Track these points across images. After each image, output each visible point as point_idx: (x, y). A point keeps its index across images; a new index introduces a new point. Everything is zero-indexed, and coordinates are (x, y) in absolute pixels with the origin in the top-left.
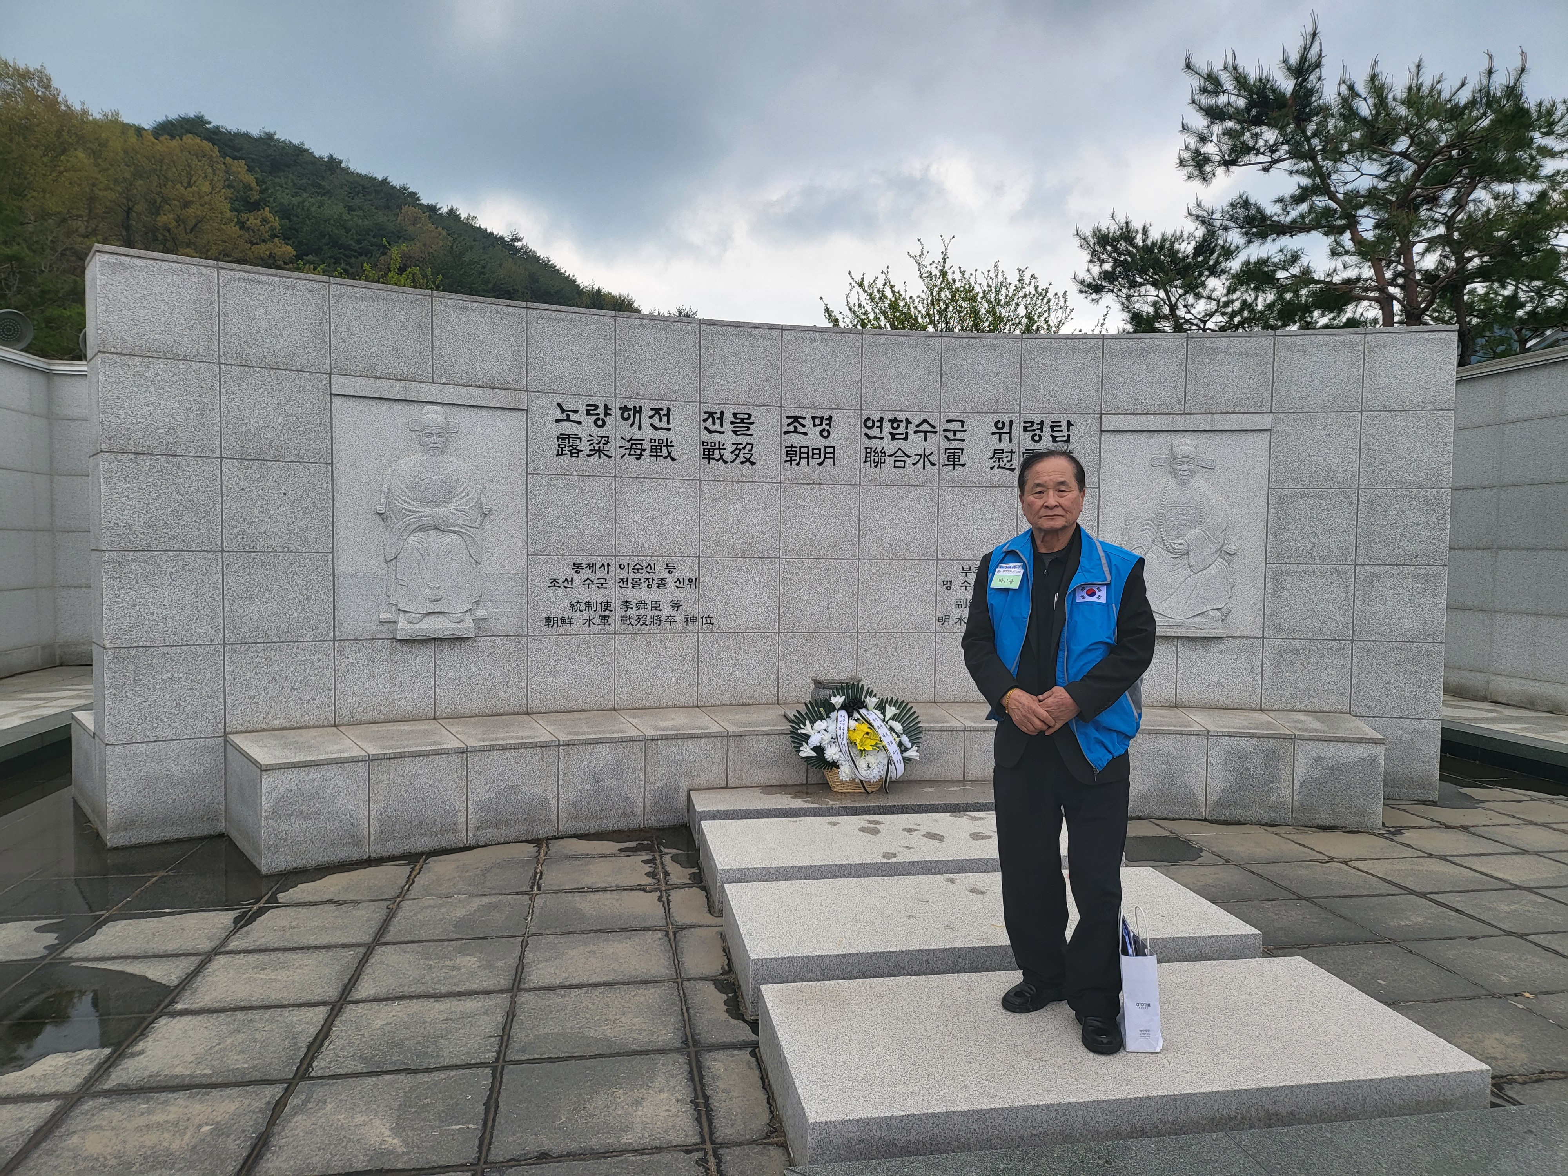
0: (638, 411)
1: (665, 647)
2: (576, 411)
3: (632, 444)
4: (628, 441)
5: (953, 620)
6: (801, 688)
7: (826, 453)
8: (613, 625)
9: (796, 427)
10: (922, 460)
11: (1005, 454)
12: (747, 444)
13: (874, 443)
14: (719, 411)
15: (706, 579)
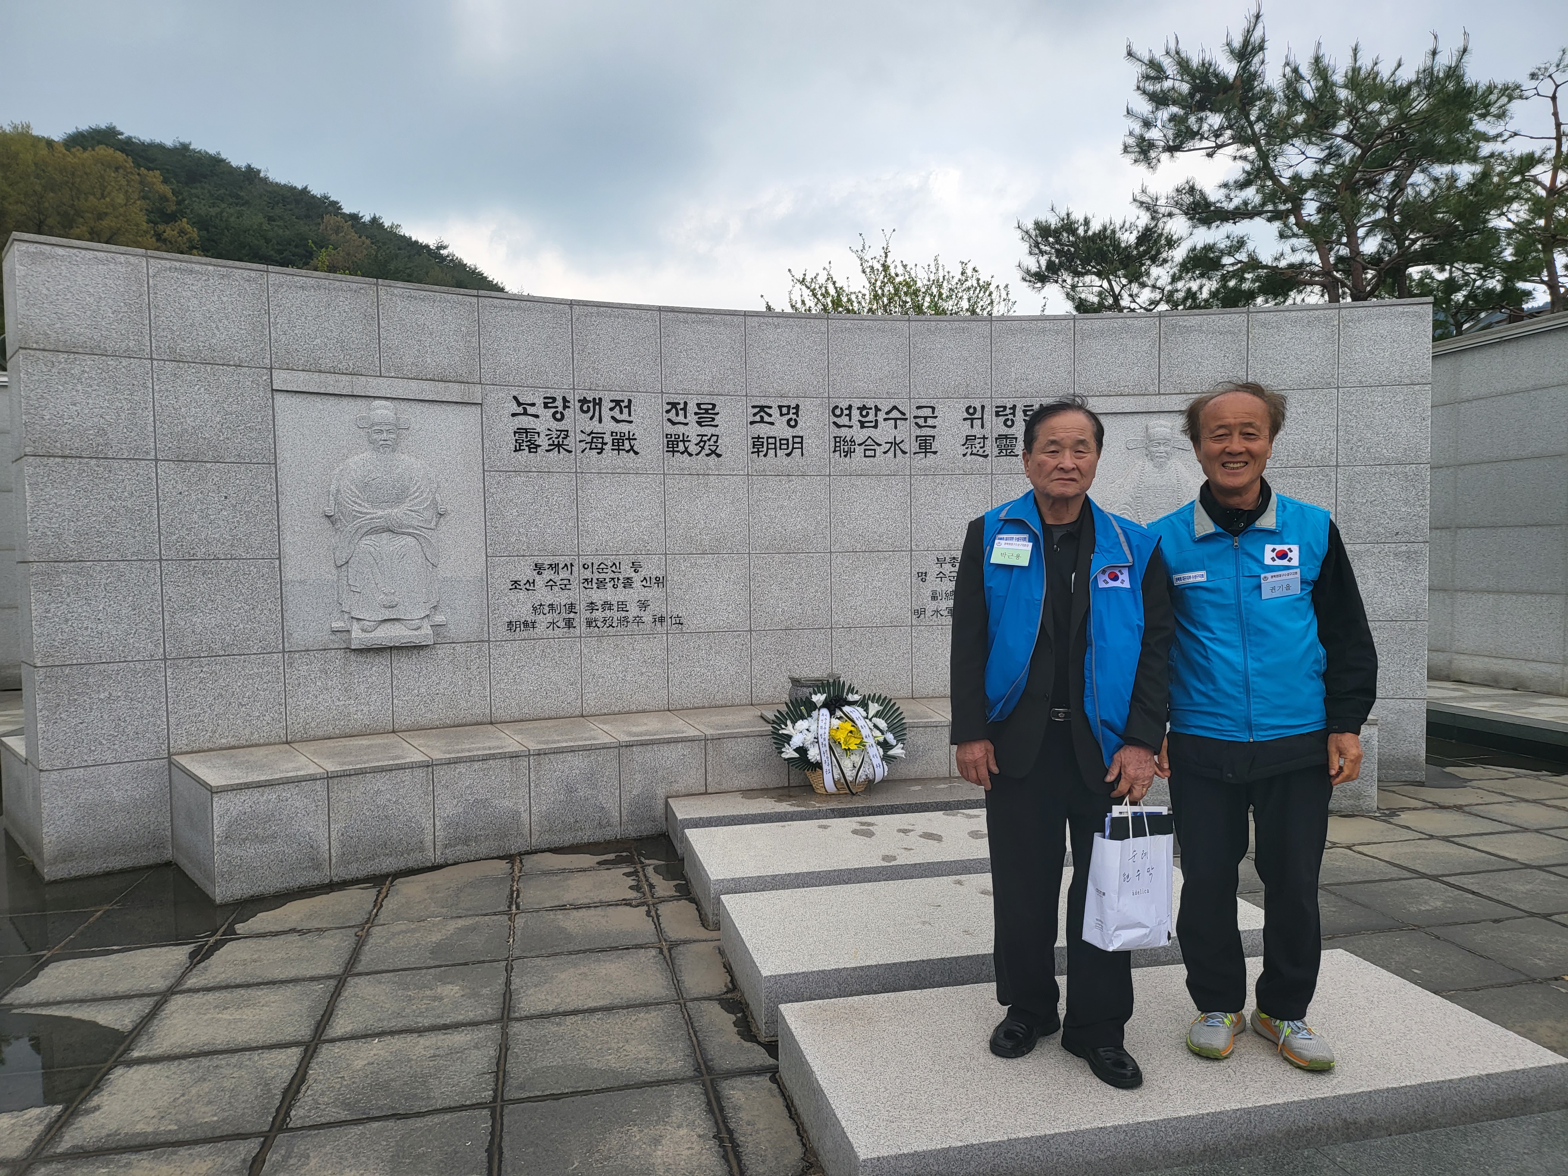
0: (598, 403)
1: (634, 650)
2: (533, 405)
3: (593, 438)
4: (589, 435)
5: (929, 613)
6: (775, 688)
7: (794, 443)
8: (578, 628)
9: (762, 417)
10: (893, 448)
11: (978, 441)
12: (712, 435)
13: (843, 432)
14: (682, 402)
15: (673, 578)
